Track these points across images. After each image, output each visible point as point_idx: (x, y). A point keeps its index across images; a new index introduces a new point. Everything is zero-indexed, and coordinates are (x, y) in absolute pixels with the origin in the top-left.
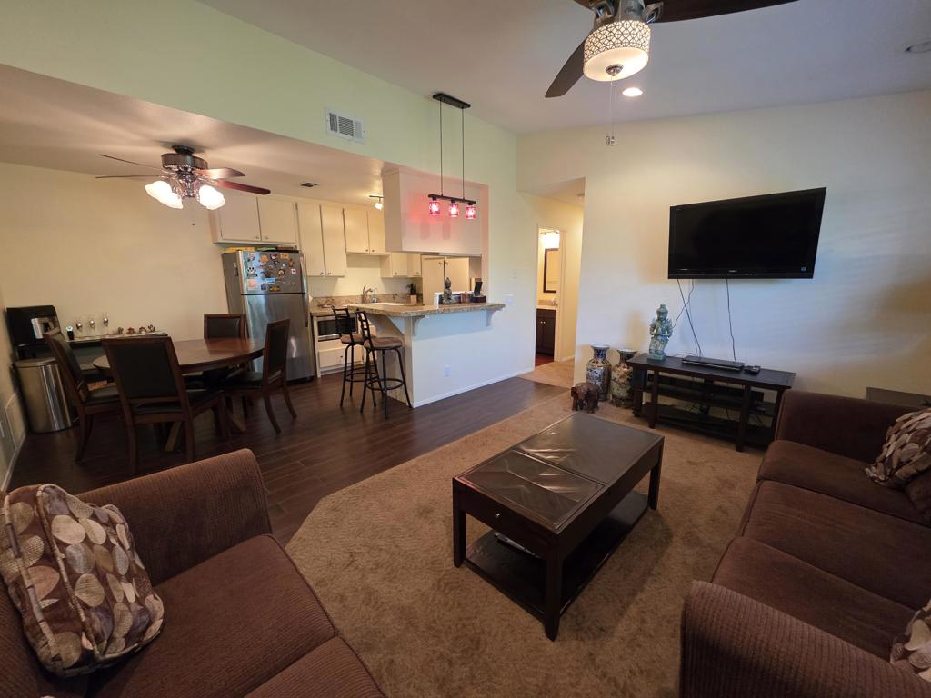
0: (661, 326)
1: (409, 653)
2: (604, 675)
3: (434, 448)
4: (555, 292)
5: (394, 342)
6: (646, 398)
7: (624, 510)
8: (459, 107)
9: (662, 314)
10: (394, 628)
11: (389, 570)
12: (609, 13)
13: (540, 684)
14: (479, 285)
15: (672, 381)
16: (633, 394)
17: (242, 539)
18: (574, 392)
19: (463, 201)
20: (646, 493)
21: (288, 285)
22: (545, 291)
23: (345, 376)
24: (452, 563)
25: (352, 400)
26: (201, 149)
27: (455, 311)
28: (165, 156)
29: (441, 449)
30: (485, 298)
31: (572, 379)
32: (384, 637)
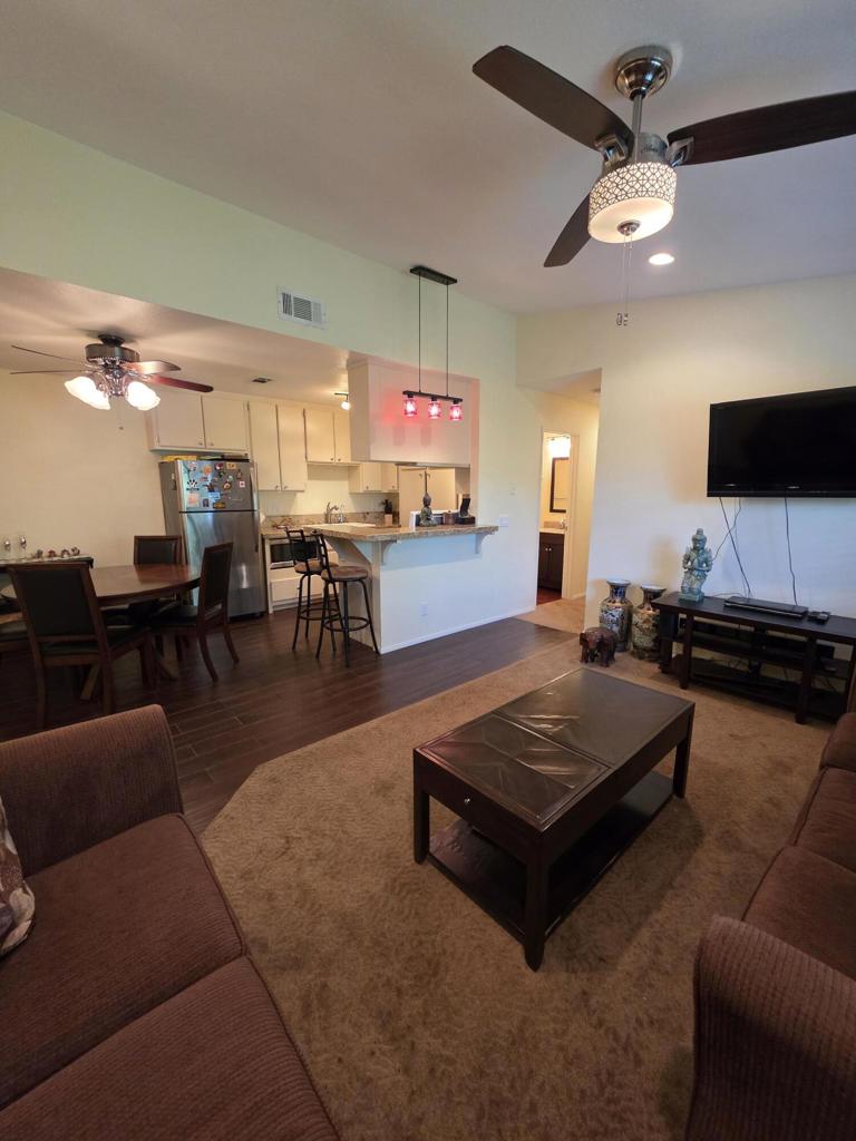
0: (698, 558)
1: (346, 975)
2: (600, 1023)
3: (402, 706)
4: (564, 511)
5: (357, 572)
6: (677, 649)
7: (640, 797)
8: (443, 282)
9: (699, 542)
10: (332, 940)
11: (331, 863)
12: (621, 154)
13: (514, 1031)
14: (466, 502)
15: (712, 629)
16: (660, 644)
17: (145, 818)
18: (584, 639)
19: (447, 398)
20: (671, 776)
21: (234, 500)
22: (552, 510)
23: (299, 612)
24: (412, 857)
25: (308, 641)
26: (132, 338)
27: (435, 535)
28: (89, 347)
29: (410, 707)
30: (474, 518)
31: (582, 621)
32: (318, 952)
